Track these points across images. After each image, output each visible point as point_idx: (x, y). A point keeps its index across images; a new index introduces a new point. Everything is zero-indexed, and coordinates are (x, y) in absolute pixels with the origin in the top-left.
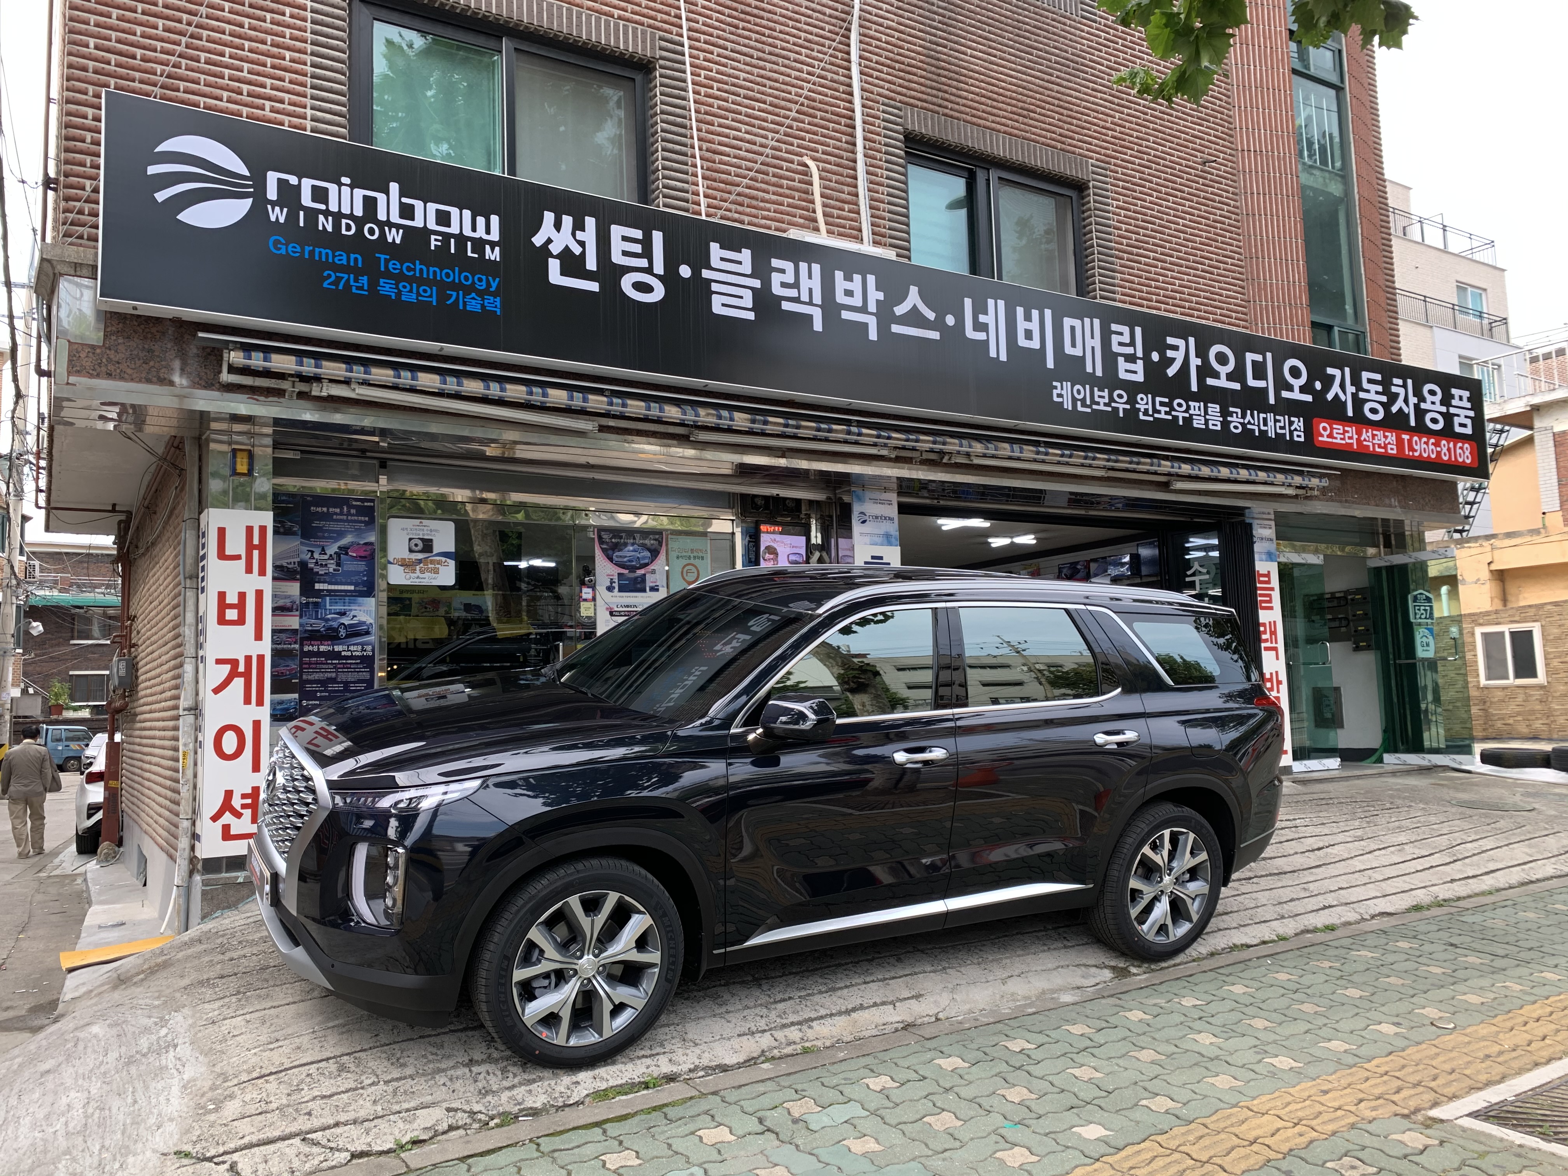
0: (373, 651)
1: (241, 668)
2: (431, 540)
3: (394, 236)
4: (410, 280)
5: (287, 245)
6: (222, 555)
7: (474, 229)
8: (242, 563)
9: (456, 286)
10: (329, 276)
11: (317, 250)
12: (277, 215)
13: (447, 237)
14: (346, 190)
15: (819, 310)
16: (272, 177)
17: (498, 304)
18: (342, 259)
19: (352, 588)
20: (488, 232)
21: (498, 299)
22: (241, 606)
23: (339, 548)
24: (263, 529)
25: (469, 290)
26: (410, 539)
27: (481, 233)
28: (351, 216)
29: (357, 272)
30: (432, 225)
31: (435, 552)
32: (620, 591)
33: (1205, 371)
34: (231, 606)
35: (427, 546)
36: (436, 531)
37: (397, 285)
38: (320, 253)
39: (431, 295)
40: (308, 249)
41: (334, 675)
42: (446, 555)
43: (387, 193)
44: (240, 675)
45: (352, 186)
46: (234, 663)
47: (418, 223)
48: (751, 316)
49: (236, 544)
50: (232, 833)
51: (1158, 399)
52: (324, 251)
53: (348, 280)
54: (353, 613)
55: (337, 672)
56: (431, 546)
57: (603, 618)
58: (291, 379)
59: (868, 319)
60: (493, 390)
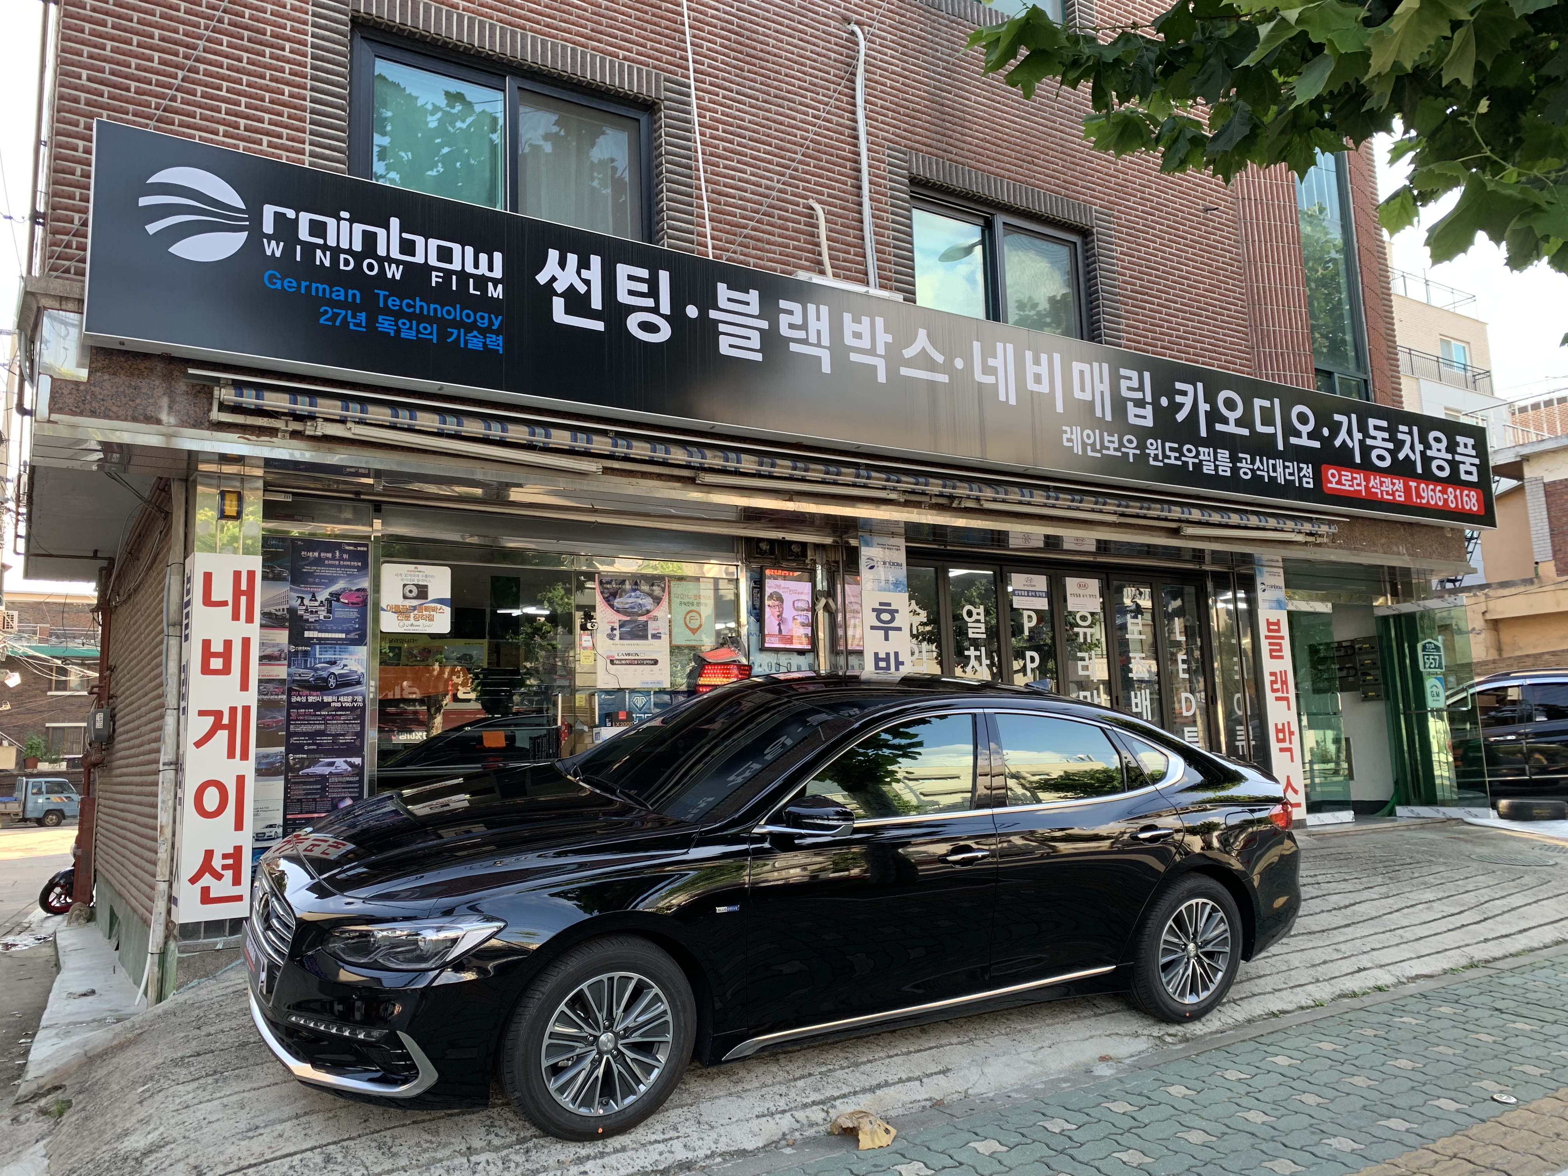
0: (364, 701)
1: (226, 720)
2: (426, 586)
3: (394, 272)
4: (410, 317)
5: (282, 280)
6: (208, 601)
7: (476, 266)
8: (229, 608)
9: (458, 324)
10: (326, 312)
11: (314, 285)
12: (273, 249)
13: (448, 273)
14: (345, 225)
15: (828, 352)
16: (269, 211)
17: (501, 342)
18: (339, 294)
19: (343, 636)
20: (491, 269)
21: (500, 338)
22: (226, 655)
23: (331, 594)
24: (251, 574)
25: (471, 327)
26: (405, 585)
27: (483, 270)
28: (350, 252)
29: (355, 309)
30: (433, 261)
31: (430, 597)
32: (621, 638)
33: (1214, 416)
34: (217, 655)
35: (422, 592)
36: (432, 576)
37: (396, 322)
38: (317, 288)
39: (430, 333)
40: (304, 284)
41: (322, 727)
42: (441, 601)
43: (388, 229)
44: (224, 727)
45: (351, 221)
46: (218, 714)
47: (419, 259)
48: (758, 357)
49: (222, 590)
50: (212, 896)
51: (1168, 445)
52: (321, 287)
53: (346, 316)
54: (344, 662)
55: (326, 724)
56: (426, 592)
57: (603, 667)
58: (285, 418)
59: (876, 361)
60: (494, 431)
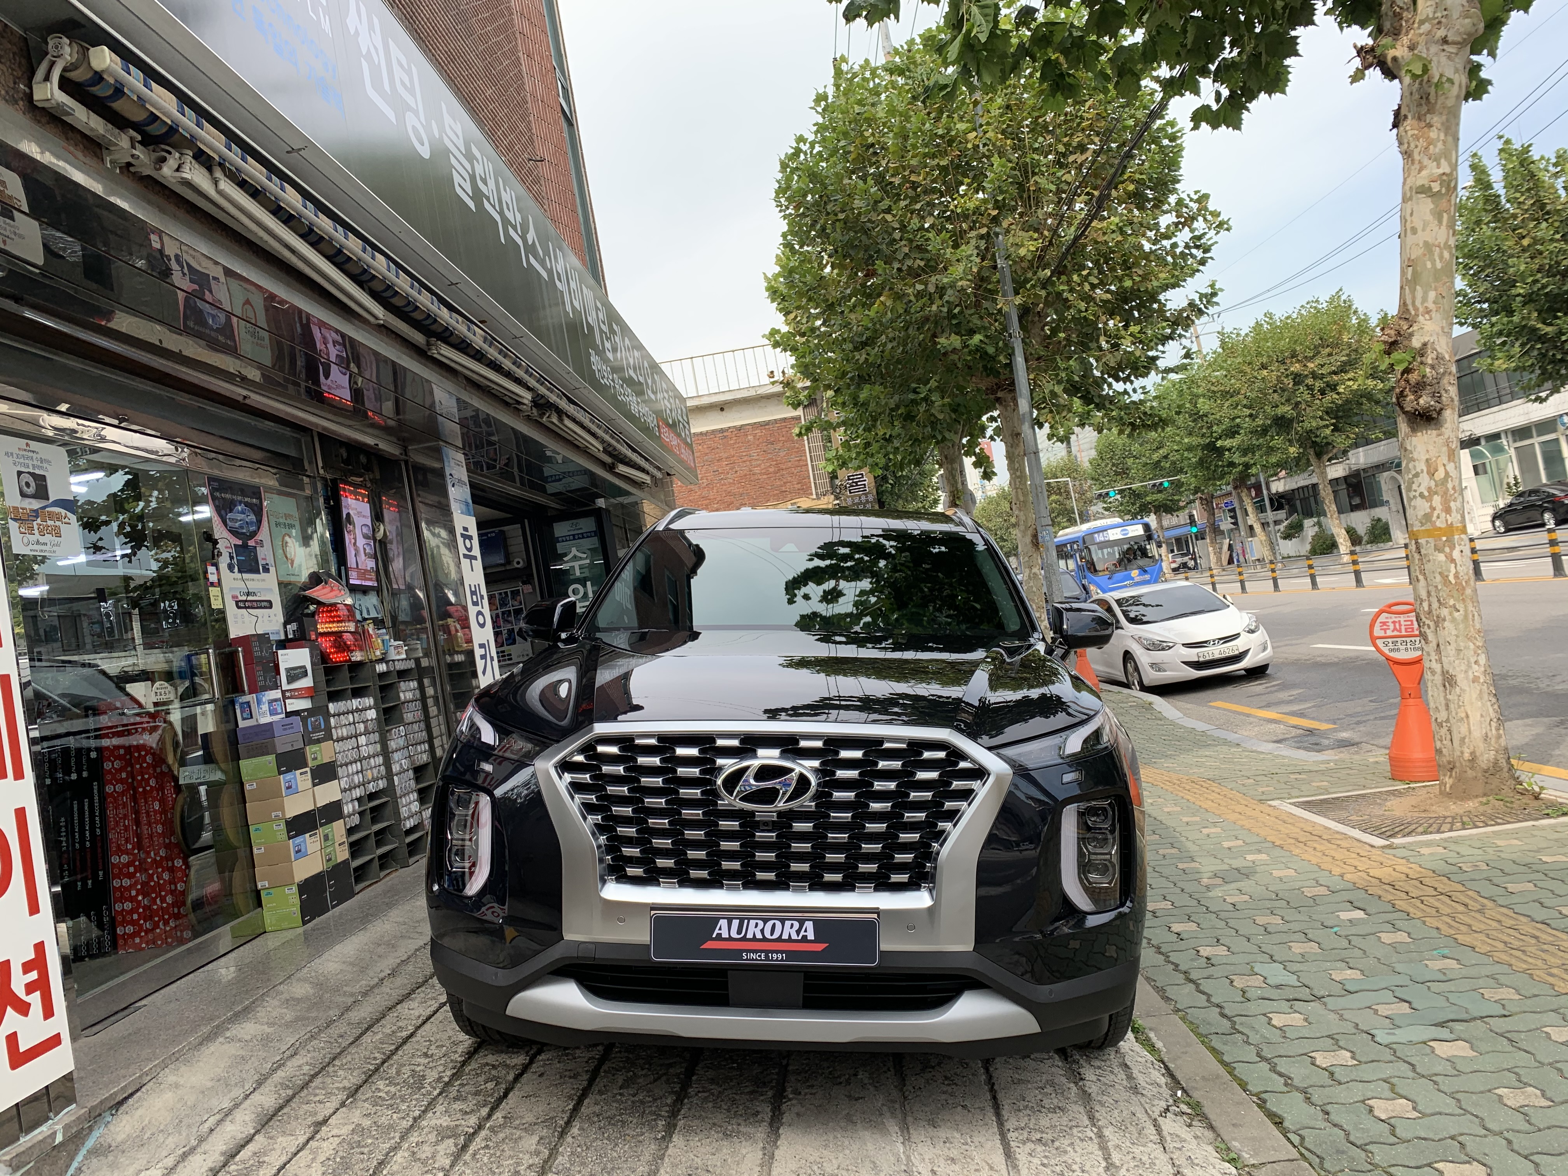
2: (44, 478)
15: (499, 218)
31: (52, 497)
32: (240, 571)
33: (627, 360)
35: (41, 488)
36: (48, 462)
42: (64, 504)
48: (473, 206)
50: (21, 1048)
51: (619, 381)
56: (45, 487)
57: (232, 612)
58: (132, 132)
59: (519, 241)
60: (338, 234)
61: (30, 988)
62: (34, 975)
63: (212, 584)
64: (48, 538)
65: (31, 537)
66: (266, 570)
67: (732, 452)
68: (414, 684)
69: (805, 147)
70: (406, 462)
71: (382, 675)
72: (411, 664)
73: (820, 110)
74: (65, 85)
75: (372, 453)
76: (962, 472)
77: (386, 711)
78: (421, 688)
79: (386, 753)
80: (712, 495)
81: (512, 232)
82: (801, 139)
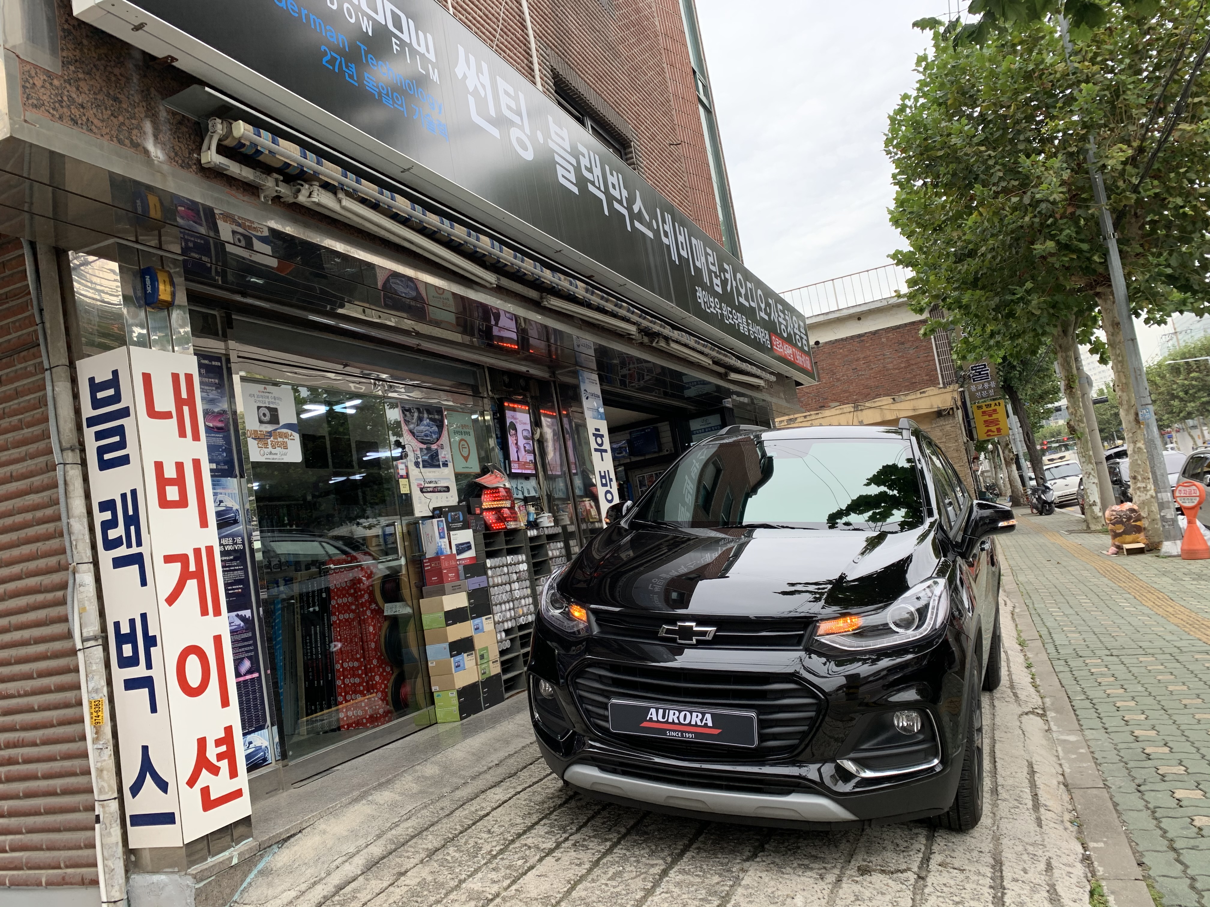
1: (192, 568)
2: (276, 410)
3: (367, 25)
6: (152, 411)
7: (418, 43)
8: (174, 421)
10: (326, 53)
11: (311, 16)
13: (402, 43)
15: (604, 196)
18: (332, 35)
19: (214, 466)
20: (428, 50)
22: (180, 481)
26: (259, 408)
27: (423, 49)
29: (346, 57)
30: (390, 25)
31: (281, 422)
32: (424, 467)
33: (738, 291)
34: (171, 482)
35: (274, 416)
36: (279, 398)
37: (377, 83)
38: (315, 21)
39: (401, 104)
42: (289, 426)
44: (192, 576)
46: (183, 559)
47: (381, 18)
48: (576, 191)
49: (164, 397)
50: (212, 797)
51: (728, 308)
53: (341, 63)
54: (219, 497)
56: (277, 416)
57: (416, 495)
58: (276, 175)
59: (625, 212)
60: (446, 225)
61: (220, 757)
62: (223, 748)
63: (402, 477)
64: (278, 450)
65: (266, 450)
66: (445, 465)
67: (868, 353)
68: (560, 545)
69: (909, 103)
70: (554, 382)
71: (532, 539)
72: (559, 530)
73: (921, 69)
74: (222, 150)
75: (527, 378)
76: (1077, 359)
77: (535, 565)
78: (567, 547)
79: (535, 596)
80: (851, 388)
81: (617, 206)
82: (905, 97)
